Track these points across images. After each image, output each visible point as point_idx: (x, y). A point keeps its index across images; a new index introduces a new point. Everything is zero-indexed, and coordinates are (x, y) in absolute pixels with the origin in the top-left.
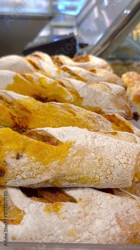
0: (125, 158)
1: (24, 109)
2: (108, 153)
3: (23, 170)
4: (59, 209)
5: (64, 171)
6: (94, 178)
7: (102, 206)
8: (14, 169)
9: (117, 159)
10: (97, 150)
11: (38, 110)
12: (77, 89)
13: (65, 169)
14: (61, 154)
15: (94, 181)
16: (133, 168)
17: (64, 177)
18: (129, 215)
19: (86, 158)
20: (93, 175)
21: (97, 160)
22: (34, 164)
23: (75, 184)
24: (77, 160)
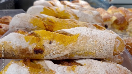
0: (109, 40)
1: (50, 21)
2: (100, 38)
3: (53, 49)
4: (75, 69)
5: (76, 49)
6: (93, 52)
7: (97, 67)
8: (48, 49)
9: (105, 41)
10: (93, 37)
11: (58, 22)
12: (76, 13)
13: (77, 48)
14: (74, 40)
15: (92, 54)
16: (114, 46)
17: (76, 52)
18: (113, 71)
19: (88, 41)
20: (92, 50)
21: (94, 42)
22: (59, 46)
23: (82, 56)
24: (83, 43)
